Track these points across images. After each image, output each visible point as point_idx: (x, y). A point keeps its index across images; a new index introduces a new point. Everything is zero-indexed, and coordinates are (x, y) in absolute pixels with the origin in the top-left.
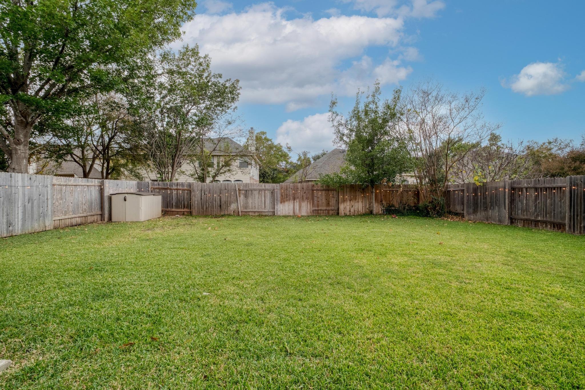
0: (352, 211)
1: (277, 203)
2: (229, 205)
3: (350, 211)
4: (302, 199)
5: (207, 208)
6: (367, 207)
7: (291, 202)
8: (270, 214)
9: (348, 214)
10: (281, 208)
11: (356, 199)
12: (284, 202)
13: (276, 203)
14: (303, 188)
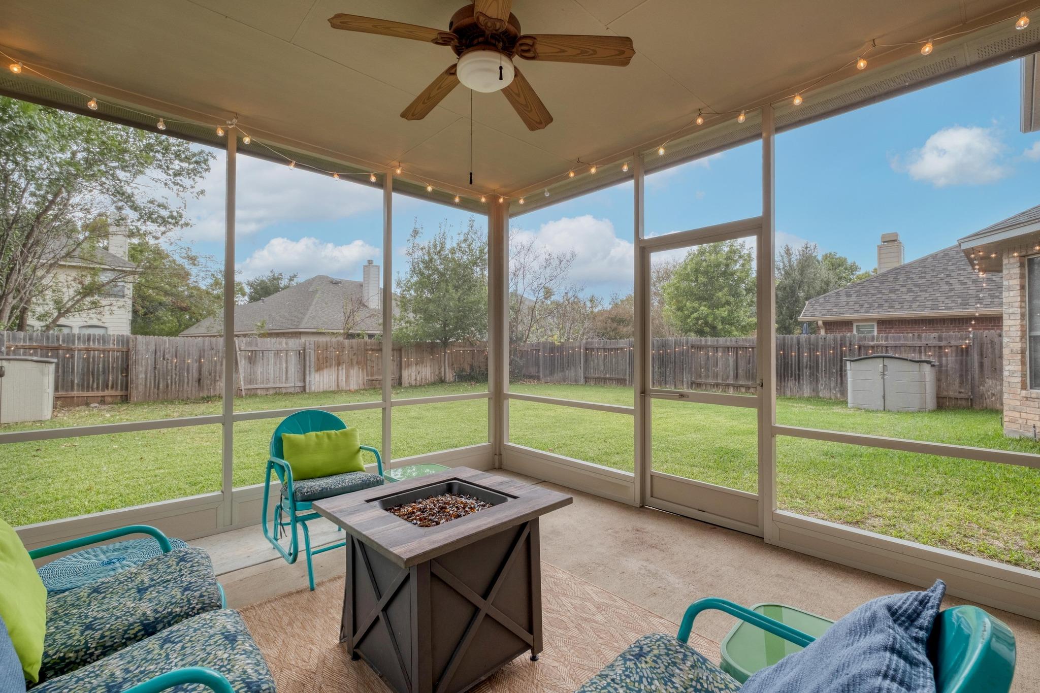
0: (418, 379)
1: (310, 371)
2: (218, 378)
3: (416, 380)
4: (351, 364)
5: (167, 386)
6: (437, 373)
7: (333, 371)
8: (298, 390)
9: (413, 384)
10: (317, 379)
11: (422, 364)
12: (323, 369)
13: (307, 372)
14: (352, 348)
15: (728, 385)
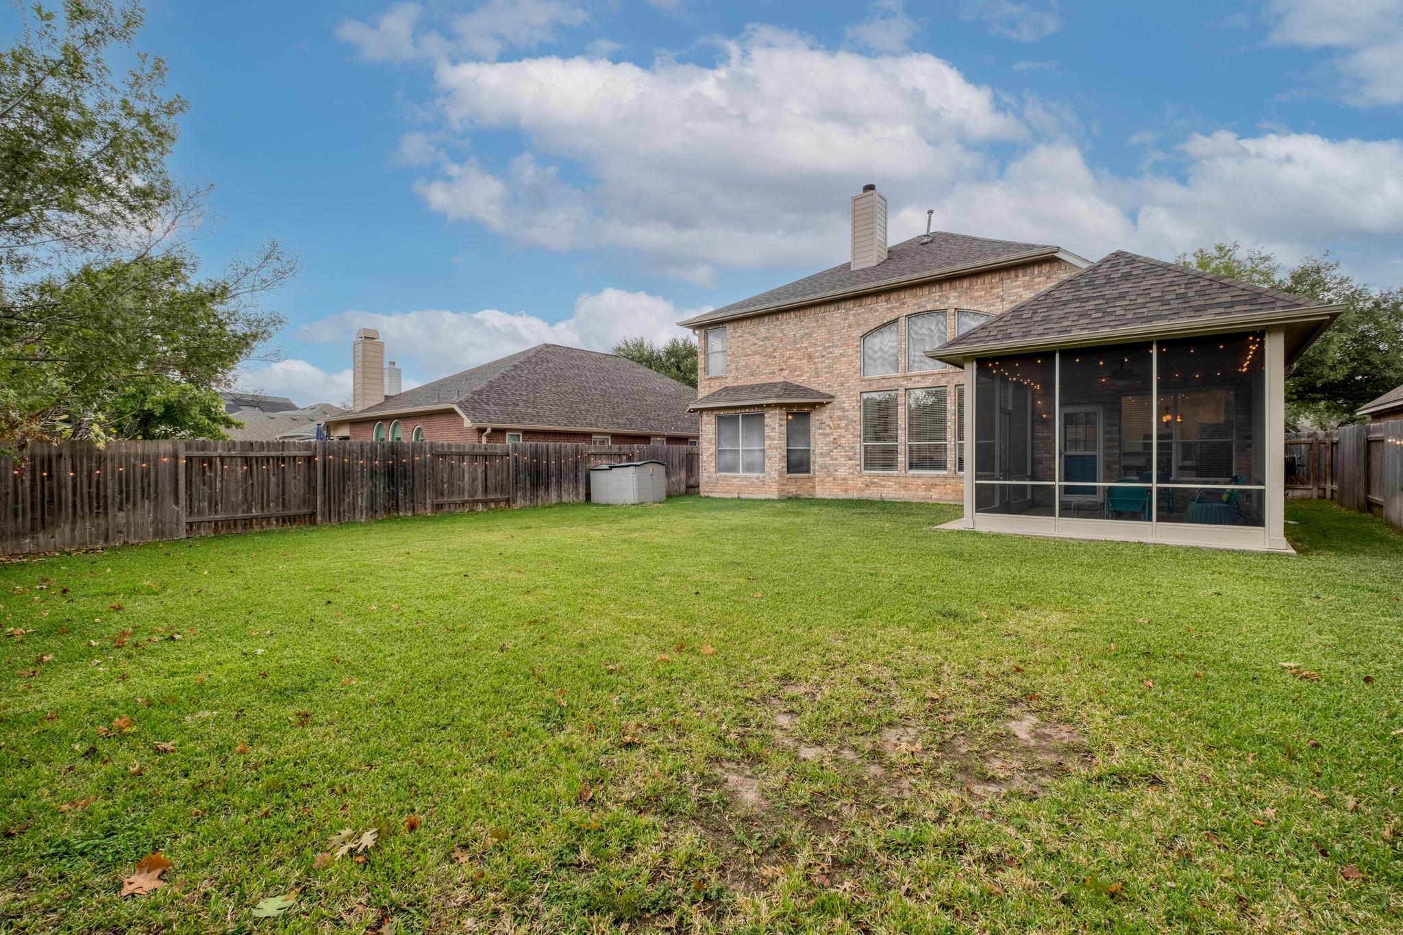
15: (476, 502)
